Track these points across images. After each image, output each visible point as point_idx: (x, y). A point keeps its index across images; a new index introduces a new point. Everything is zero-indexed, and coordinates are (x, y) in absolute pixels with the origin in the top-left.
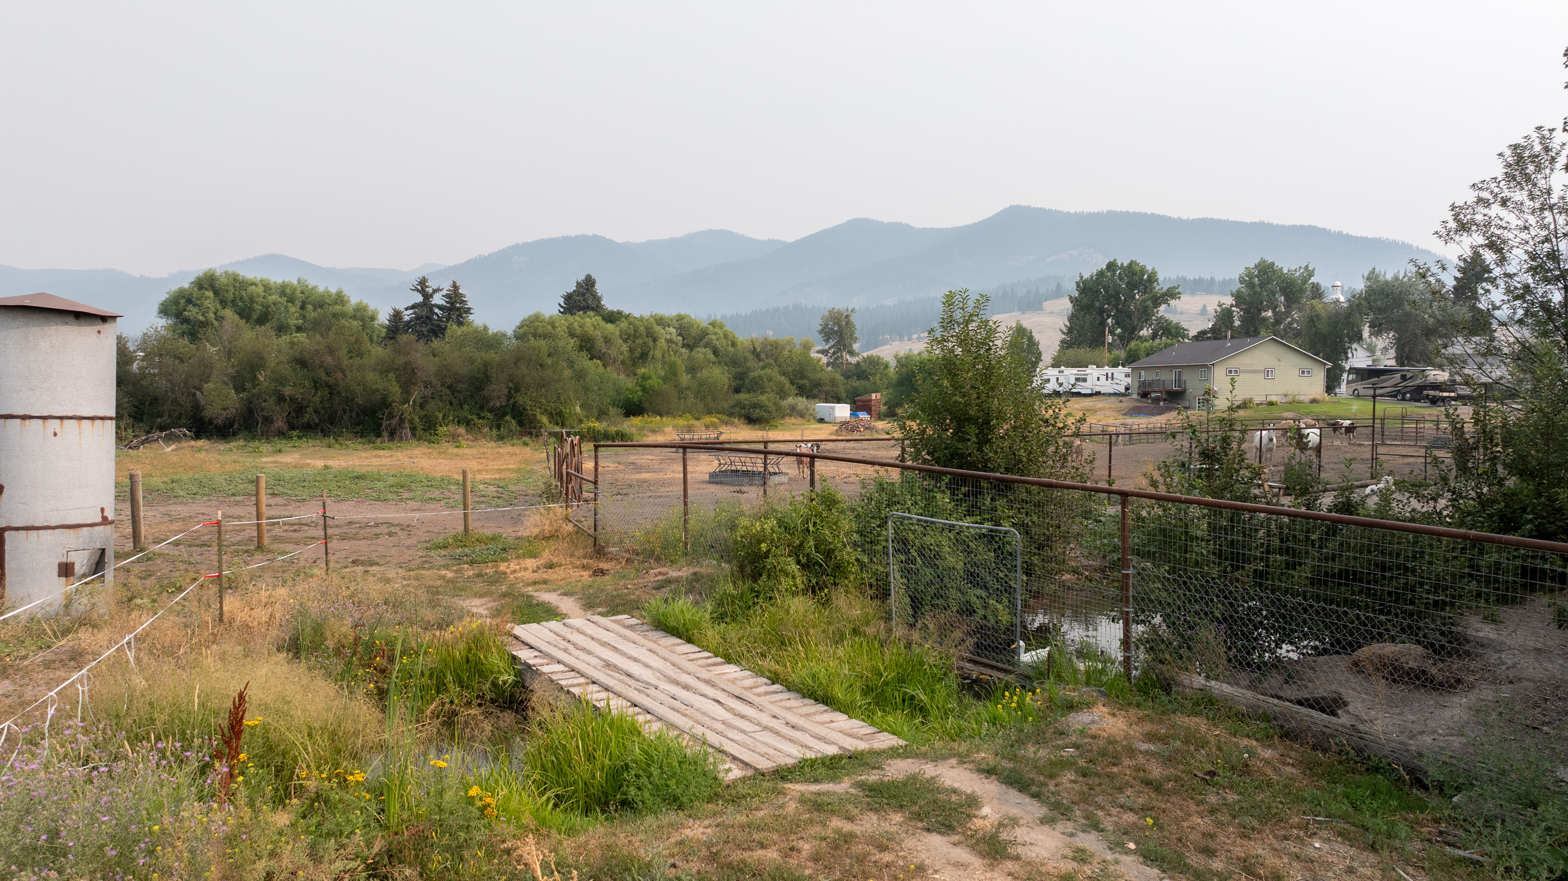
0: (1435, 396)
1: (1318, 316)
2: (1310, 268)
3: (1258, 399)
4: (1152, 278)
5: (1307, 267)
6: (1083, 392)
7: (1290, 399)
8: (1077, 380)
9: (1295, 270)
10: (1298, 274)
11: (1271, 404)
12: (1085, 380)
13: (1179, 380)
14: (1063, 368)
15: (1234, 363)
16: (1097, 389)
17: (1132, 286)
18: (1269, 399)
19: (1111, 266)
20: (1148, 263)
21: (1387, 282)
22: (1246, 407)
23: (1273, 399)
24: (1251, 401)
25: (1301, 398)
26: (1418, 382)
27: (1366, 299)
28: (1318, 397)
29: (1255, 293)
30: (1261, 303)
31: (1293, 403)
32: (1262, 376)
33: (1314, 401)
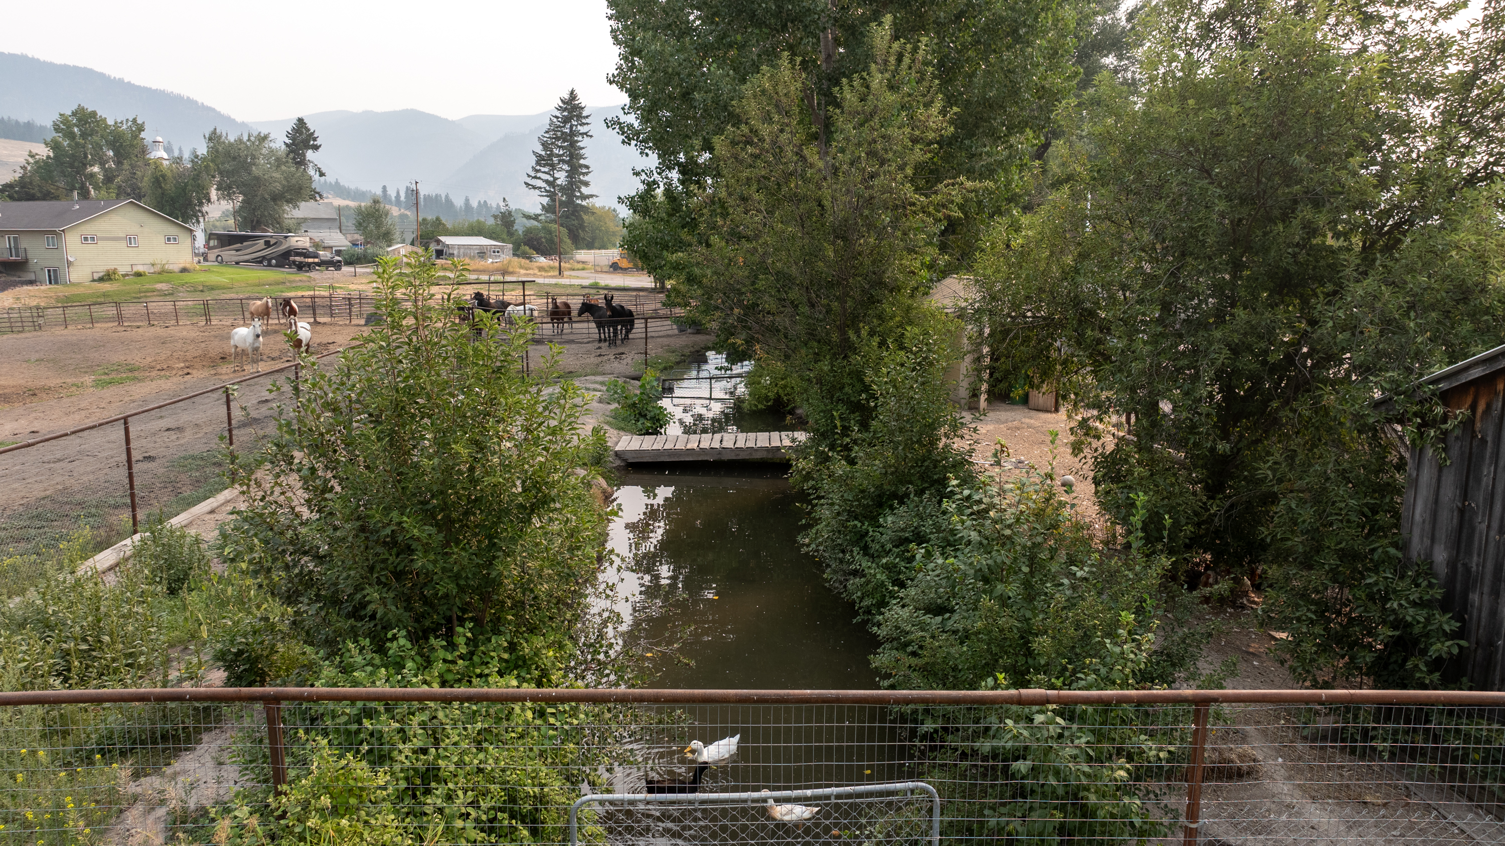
0: (301, 263)
1: (163, 176)
2: (139, 121)
3: (122, 270)
5: (134, 120)
7: (158, 268)
9: (122, 123)
10: (125, 127)
11: (139, 275)
13: (17, 249)
15: (89, 229)
18: (135, 269)
21: (231, 144)
22: (110, 279)
23: (140, 269)
24: (115, 272)
25: (171, 267)
26: (283, 247)
27: (213, 161)
28: (188, 266)
29: (77, 144)
30: (86, 157)
31: (163, 273)
32: (123, 244)
33: (184, 270)
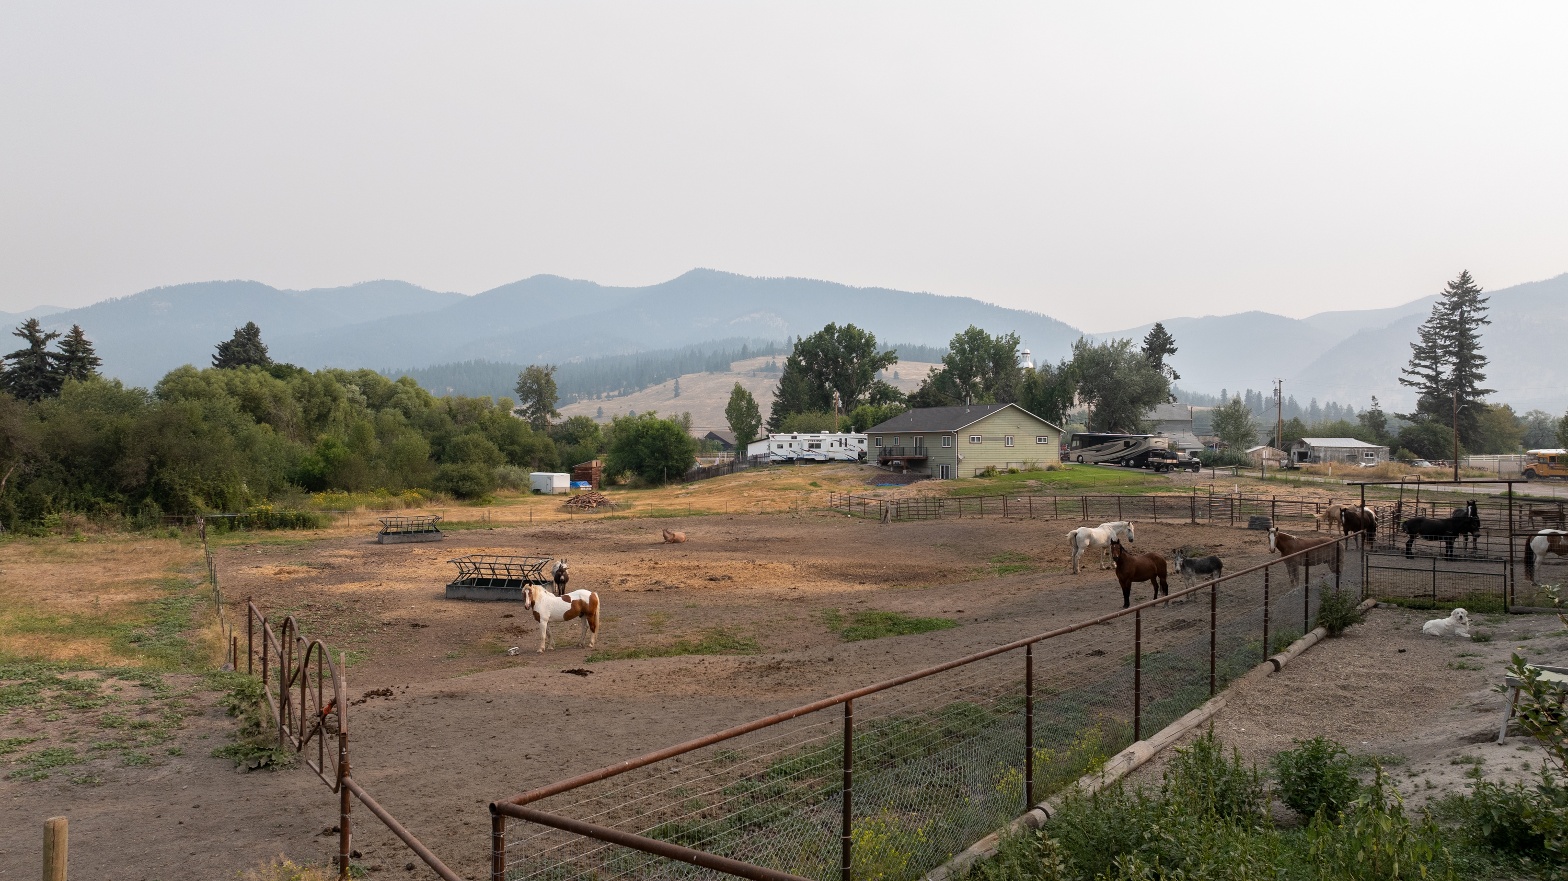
0: (1159, 463)
1: (1035, 383)
2: (1016, 336)
3: (1000, 467)
4: (870, 342)
5: (1012, 335)
6: (817, 458)
7: (1028, 466)
8: (811, 446)
9: (1002, 338)
10: (1004, 341)
11: (1012, 472)
12: (818, 446)
13: (921, 448)
14: (795, 433)
15: (976, 431)
16: (831, 455)
17: (850, 349)
18: (1010, 467)
19: (830, 329)
20: (864, 326)
21: (1096, 351)
22: (990, 476)
23: (1014, 466)
24: (993, 468)
25: (1040, 465)
26: (1142, 448)
27: (1078, 367)
28: (1054, 464)
29: (967, 358)
30: (972, 369)
31: (1033, 471)
32: (1002, 444)
33: (1051, 468)
